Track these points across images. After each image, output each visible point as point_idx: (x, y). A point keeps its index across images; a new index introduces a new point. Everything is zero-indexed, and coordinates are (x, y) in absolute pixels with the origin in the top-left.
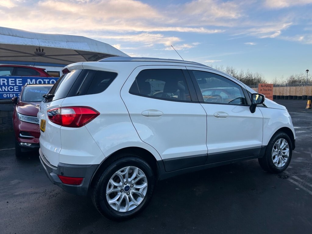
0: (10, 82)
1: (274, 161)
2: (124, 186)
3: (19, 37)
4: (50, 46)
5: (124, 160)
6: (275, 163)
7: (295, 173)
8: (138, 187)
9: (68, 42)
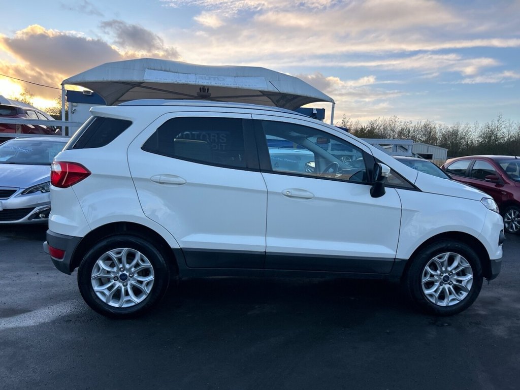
1: (428, 292)
2: (118, 273)
5: (119, 239)
6: (429, 295)
8: (141, 279)
9: (237, 77)
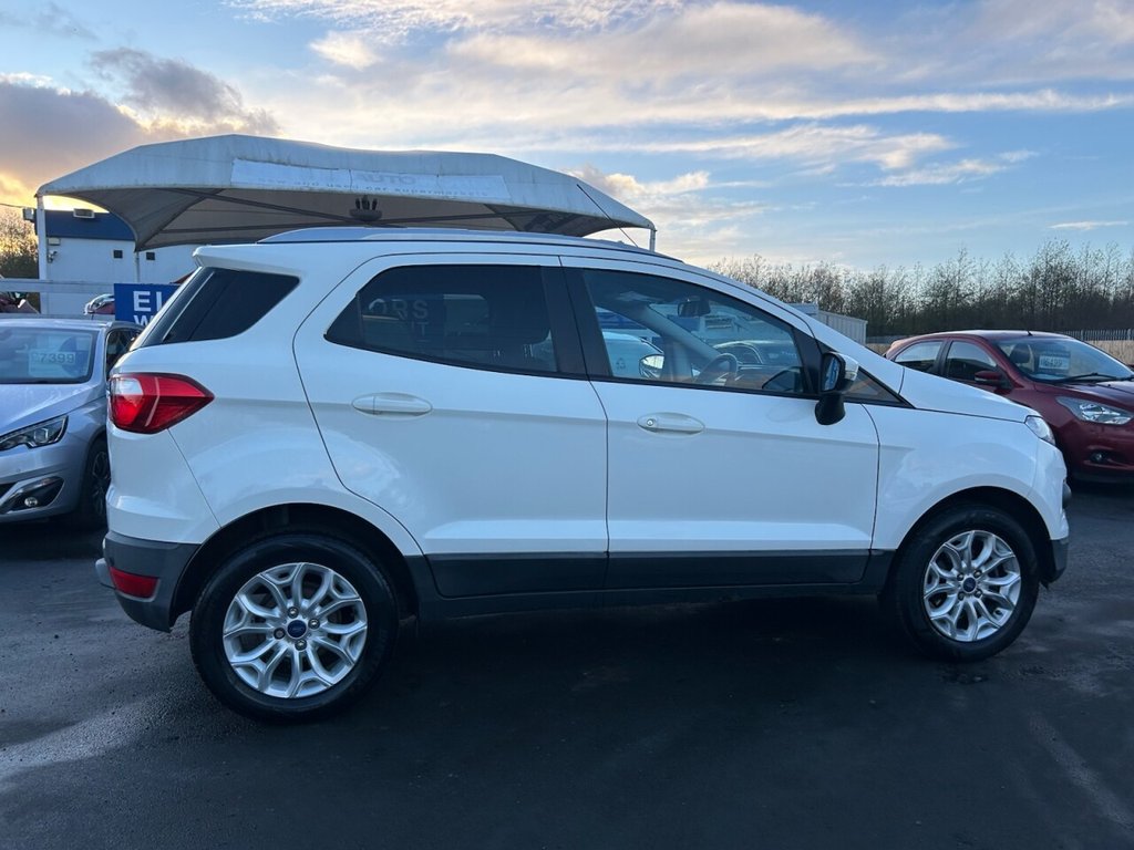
1: (937, 614)
2: (286, 621)
3: (296, 166)
5: (285, 543)
6: (939, 621)
8: (336, 630)
9: (443, 175)
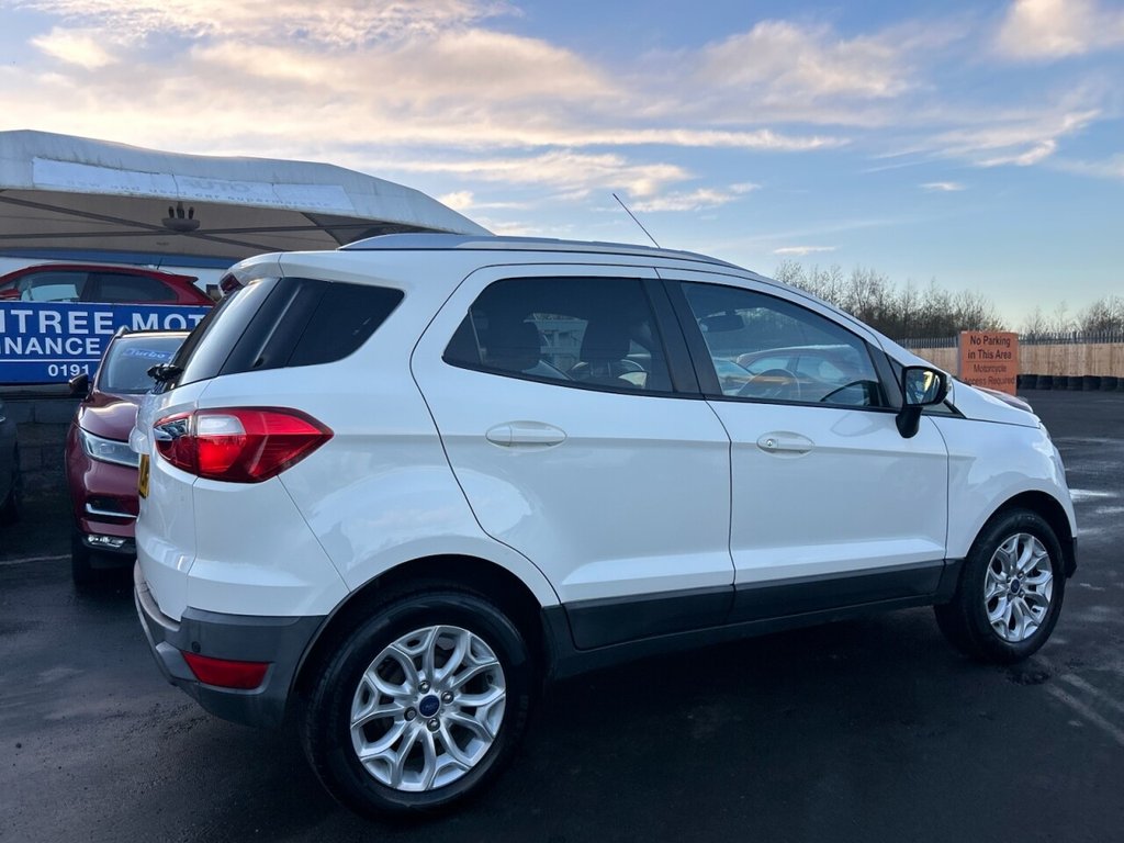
0: (72, 323)
1: (994, 617)
2: (417, 698)
3: (108, 167)
4: (214, 199)
5: (418, 603)
6: (997, 624)
7: (1077, 665)
8: (471, 702)
9: (277, 183)
